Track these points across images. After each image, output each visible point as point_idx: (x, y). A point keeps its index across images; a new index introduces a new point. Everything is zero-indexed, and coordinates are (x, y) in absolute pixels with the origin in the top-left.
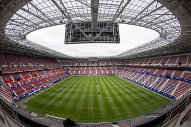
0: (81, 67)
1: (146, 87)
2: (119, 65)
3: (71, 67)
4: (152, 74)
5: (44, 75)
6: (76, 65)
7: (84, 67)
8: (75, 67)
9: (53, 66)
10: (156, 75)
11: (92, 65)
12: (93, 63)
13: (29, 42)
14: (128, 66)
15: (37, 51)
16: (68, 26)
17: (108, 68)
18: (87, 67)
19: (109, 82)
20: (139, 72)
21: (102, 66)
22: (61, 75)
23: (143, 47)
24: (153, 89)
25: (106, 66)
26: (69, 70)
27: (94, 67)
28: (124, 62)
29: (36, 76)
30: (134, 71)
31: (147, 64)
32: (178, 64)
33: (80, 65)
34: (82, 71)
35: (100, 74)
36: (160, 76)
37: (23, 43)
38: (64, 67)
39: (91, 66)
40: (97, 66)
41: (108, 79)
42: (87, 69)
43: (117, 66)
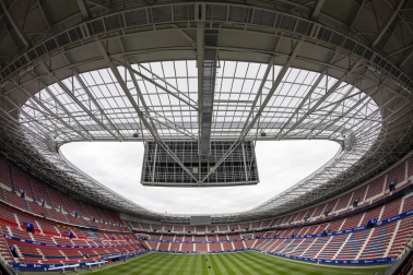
0: (173, 235)
1: (323, 262)
3: (150, 234)
4: (334, 234)
5: (90, 240)
6: (163, 230)
7: (181, 235)
8: (159, 234)
9: (112, 227)
10: (344, 232)
11: (199, 233)
12: (201, 227)
13: (64, 162)
14: (279, 229)
15: (79, 186)
16: (150, 146)
17: (235, 237)
18: (187, 236)
19: (237, 266)
20: (305, 237)
21: (220, 235)
22: (127, 246)
23: (308, 181)
24: (341, 263)
25: (229, 234)
26: (145, 239)
27: (204, 236)
28: (269, 221)
29: (72, 236)
30: (293, 237)
31: (322, 216)
32: (388, 191)
33: (172, 232)
34: (175, 245)
35: (216, 251)
36: (353, 231)
37: (51, 158)
38: (135, 232)
39: (196, 236)
40: (209, 235)
41: (236, 260)
42: (187, 242)
43: (256, 231)
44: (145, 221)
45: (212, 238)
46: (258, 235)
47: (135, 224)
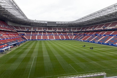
0: (37, 32)
2: (76, 31)
3: (26, 32)
6: (32, 30)
7: (41, 32)
11: (49, 31)
14: (86, 32)
17: (65, 34)
18: (44, 32)
20: (104, 35)
21: (58, 32)
26: (24, 35)
27: (51, 32)
30: (96, 35)
33: (37, 30)
38: (17, 31)
39: (48, 32)
40: (54, 32)
42: (44, 35)
43: (74, 32)
44: (22, 26)
45: (55, 33)
46: (75, 33)
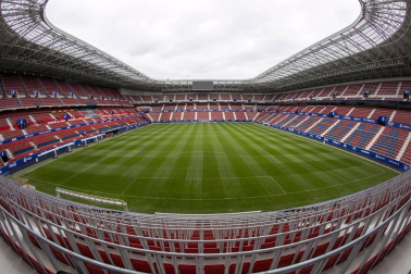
0: (174, 104)
1: (330, 142)
2: (262, 102)
3: (152, 105)
4: (341, 118)
5: (87, 118)
6: (165, 100)
7: (183, 104)
8: (161, 105)
9: (112, 102)
10: (352, 118)
11: (201, 101)
14: (282, 104)
17: (237, 107)
18: (189, 104)
20: (310, 114)
21: (222, 104)
24: (349, 148)
25: (231, 104)
26: (147, 112)
27: (206, 104)
28: (272, 96)
30: (297, 113)
31: (330, 97)
32: (402, 96)
33: (174, 101)
34: (177, 114)
35: (218, 119)
36: (362, 121)
38: (136, 105)
39: (198, 104)
40: (211, 104)
42: (188, 110)
43: (258, 104)
44: (146, 94)
45: (214, 107)
46: (261, 108)
47: (135, 98)
